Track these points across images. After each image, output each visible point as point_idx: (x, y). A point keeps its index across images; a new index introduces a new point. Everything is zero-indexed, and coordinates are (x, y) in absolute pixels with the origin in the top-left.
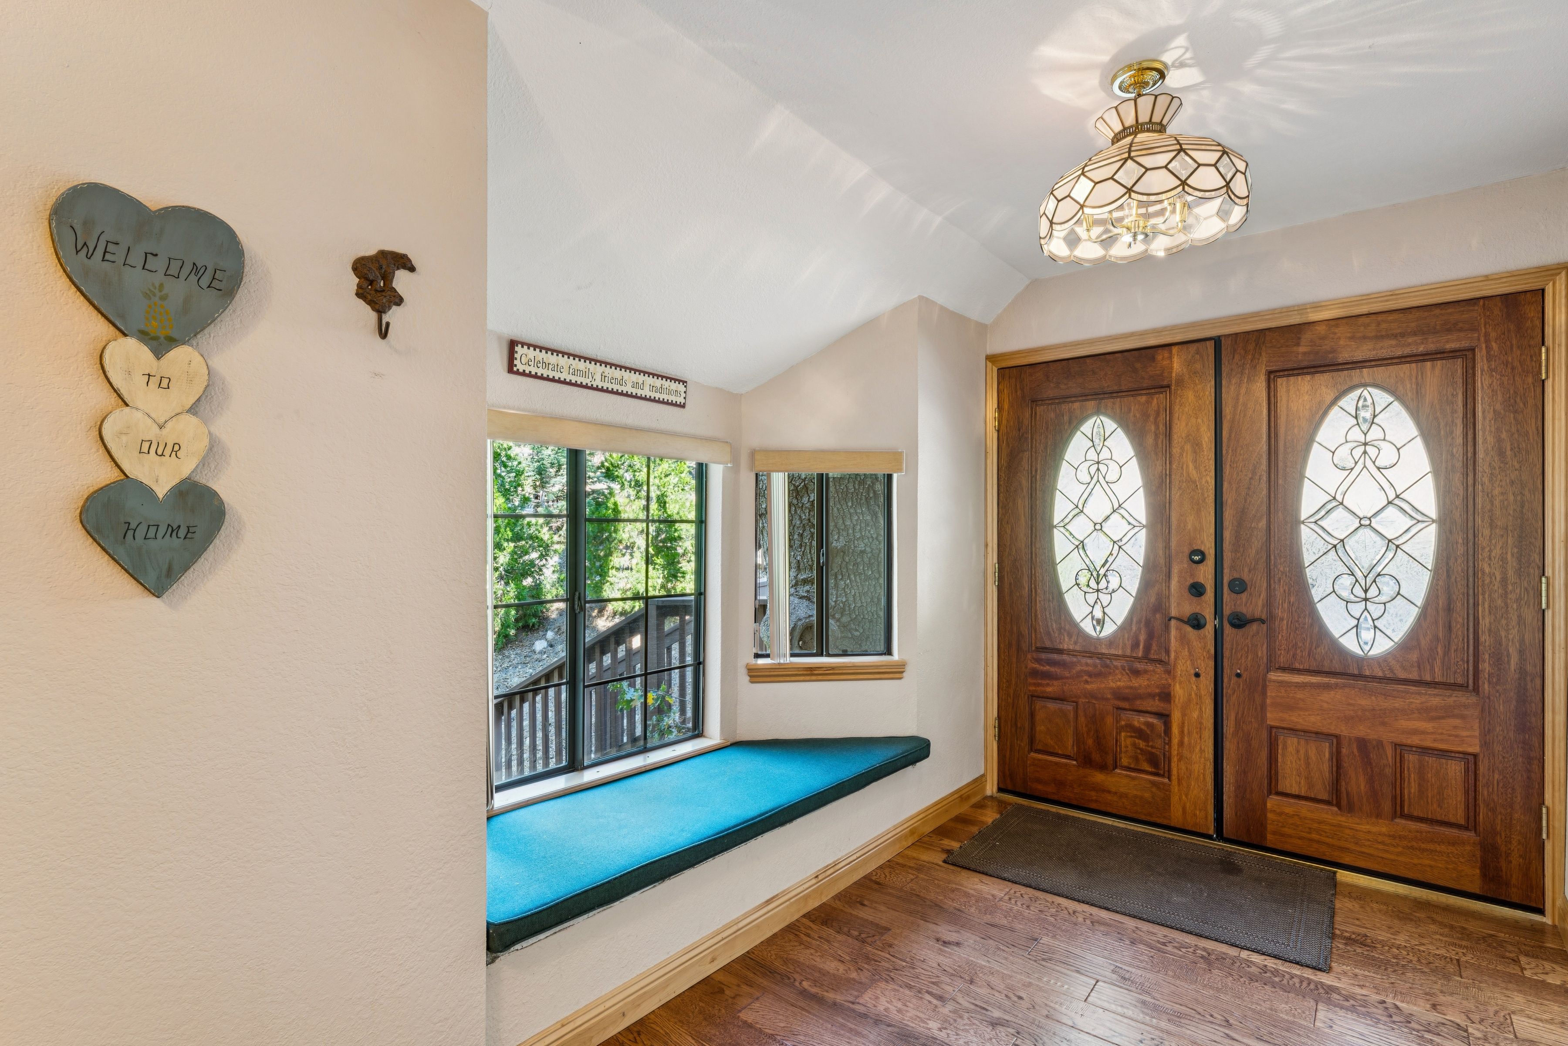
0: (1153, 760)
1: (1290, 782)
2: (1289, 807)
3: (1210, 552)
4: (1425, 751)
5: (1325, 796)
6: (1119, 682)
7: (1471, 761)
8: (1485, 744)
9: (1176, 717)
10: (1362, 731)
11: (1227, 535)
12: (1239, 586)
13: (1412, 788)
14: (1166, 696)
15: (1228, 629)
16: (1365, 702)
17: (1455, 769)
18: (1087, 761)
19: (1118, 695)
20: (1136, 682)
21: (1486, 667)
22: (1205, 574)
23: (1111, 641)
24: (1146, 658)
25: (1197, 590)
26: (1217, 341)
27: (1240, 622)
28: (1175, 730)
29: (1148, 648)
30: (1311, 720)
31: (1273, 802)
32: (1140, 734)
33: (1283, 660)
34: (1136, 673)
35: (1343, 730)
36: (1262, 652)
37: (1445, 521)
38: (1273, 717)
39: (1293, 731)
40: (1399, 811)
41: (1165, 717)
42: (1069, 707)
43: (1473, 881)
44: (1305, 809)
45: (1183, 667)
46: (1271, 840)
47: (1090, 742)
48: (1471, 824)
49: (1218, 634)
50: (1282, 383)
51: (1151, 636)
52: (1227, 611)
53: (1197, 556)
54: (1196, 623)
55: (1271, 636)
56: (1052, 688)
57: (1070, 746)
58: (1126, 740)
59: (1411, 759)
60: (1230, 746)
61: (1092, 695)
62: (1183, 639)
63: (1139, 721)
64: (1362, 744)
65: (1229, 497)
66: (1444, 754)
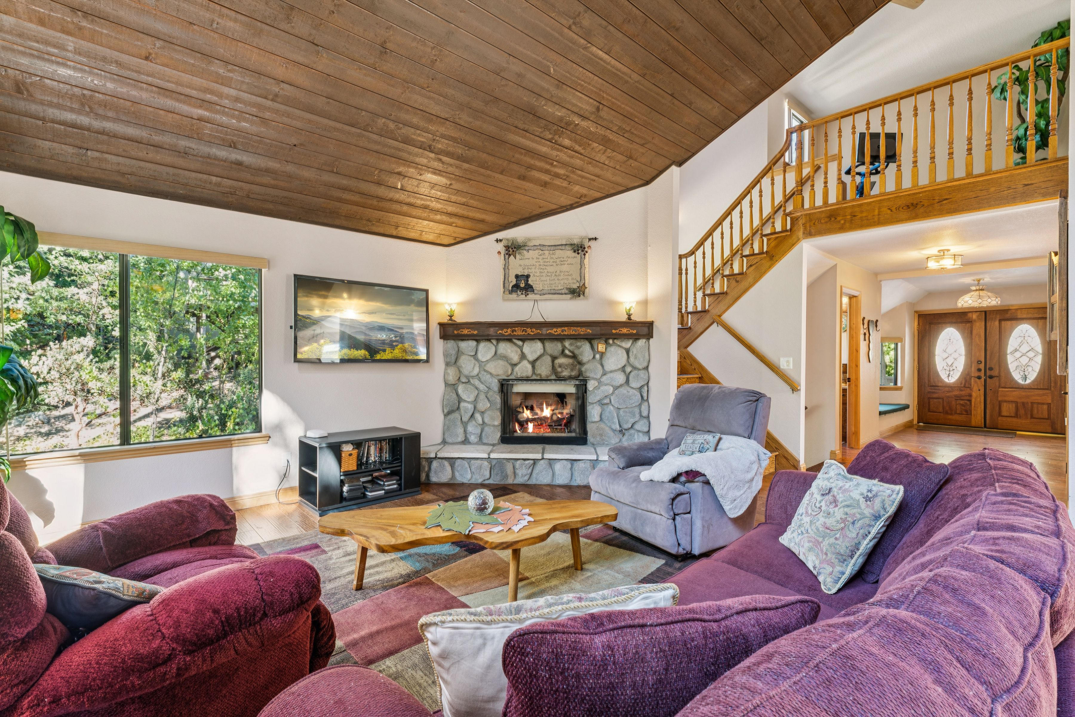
0: (966, 411)
1: (1004, 413)
2: (1004, 419)
3: (983, 360)
4: (1038, 403)
5: (1013, 415)
6: (957, 393)
7: (1049, 405)
8: (1052, 401)
9: (973, 400)
10: (1023, 400)
11: (988, 357)
12: (991, 369)
13: (1035, 411)
14: (970, 395)
15: (988, 379)
16: (1024, 394)
17: (1045, 407)
18: (947, 413)
19: (956, 396)
20: (961, 393)
21: (1053, 385)
22: (982, 366)
23: (954, 383)
24: (965, 387)
25: (979, 370)
26: (985, 312)
27: (991, 377)
28: (973, 404)
29: (965, 384)
30: (1011, 399)
31: (1000, 418)
32: (962, 405)
33: (1003, 385)
34: (962, 390)
35: (1019, 400)
36: (997, 384)
37: (1043, 354)
38: (1000, 399)
39: (1006, 401)
40: (1032, 417)
41: (970, 401)
42: (941, 400)
43: (1049, 429)
44: (1009, 419)
45: (975, 388)
46: (999, 427)
47: (947, 408)
48: (1049, 418)
49: (985, 380)
50: (1003, 322)
51: (966, 381)
52: (988, 374)
53: (979, 362)
54: (979, 378)
55: (1000, 380)
56: (935, 396)
57: (941, 410)
58: (958, 407)
59: (1035, 406)
60: (988, 406)
61: (948, 397)
62: (975, 382)
63: (962, 402)
64: (1023, 403)
65: (988, 348)
66: (1043, 404)
